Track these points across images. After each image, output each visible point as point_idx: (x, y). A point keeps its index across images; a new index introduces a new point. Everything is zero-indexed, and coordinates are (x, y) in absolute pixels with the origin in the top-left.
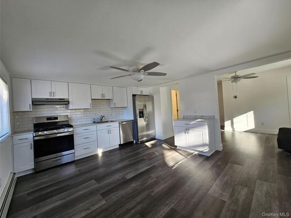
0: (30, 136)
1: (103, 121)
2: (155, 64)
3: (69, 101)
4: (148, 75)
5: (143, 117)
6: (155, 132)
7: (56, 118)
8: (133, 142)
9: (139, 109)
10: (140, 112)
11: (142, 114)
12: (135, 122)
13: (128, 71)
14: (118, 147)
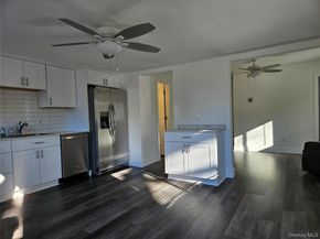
1: (23, 133)
2: (147, 28)
4: (128, 47)
5: (108, 127)
8: (86, 173)
9: (101, 113)
10: (102, 119)
11: (105, 122)
12: (91, 137)
14: (57, 184)
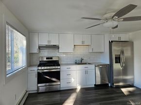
0: (35, 69)
1: (83, 62)
3: (59, 47)
5: (120, 62)
6: (134, 78)
7: (51, 58)
8: (108, 84)
9: (115, 55)
10: (116, 58)
11: (118, 60)
13: (100, 19)
14: (94, 86)
